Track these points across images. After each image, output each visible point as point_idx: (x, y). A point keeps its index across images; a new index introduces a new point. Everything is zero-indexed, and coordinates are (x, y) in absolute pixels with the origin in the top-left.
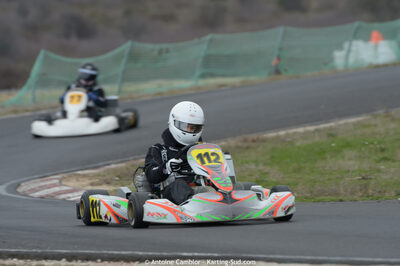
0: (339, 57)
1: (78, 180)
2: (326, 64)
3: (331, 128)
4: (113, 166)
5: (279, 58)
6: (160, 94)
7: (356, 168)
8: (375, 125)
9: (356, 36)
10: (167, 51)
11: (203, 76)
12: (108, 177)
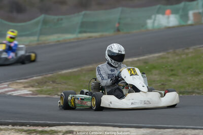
0: (149, 23)
1: (17, 85)
2: (143, 26)
3: (146, 59)
4: (35, 78)
5: (119, 23)
6: (59, 41)
7: (158, 79)
8: (168, 58)
9: (158, 12)
10: (62, 19)
11: (80, 32)
12: (32, 84)
